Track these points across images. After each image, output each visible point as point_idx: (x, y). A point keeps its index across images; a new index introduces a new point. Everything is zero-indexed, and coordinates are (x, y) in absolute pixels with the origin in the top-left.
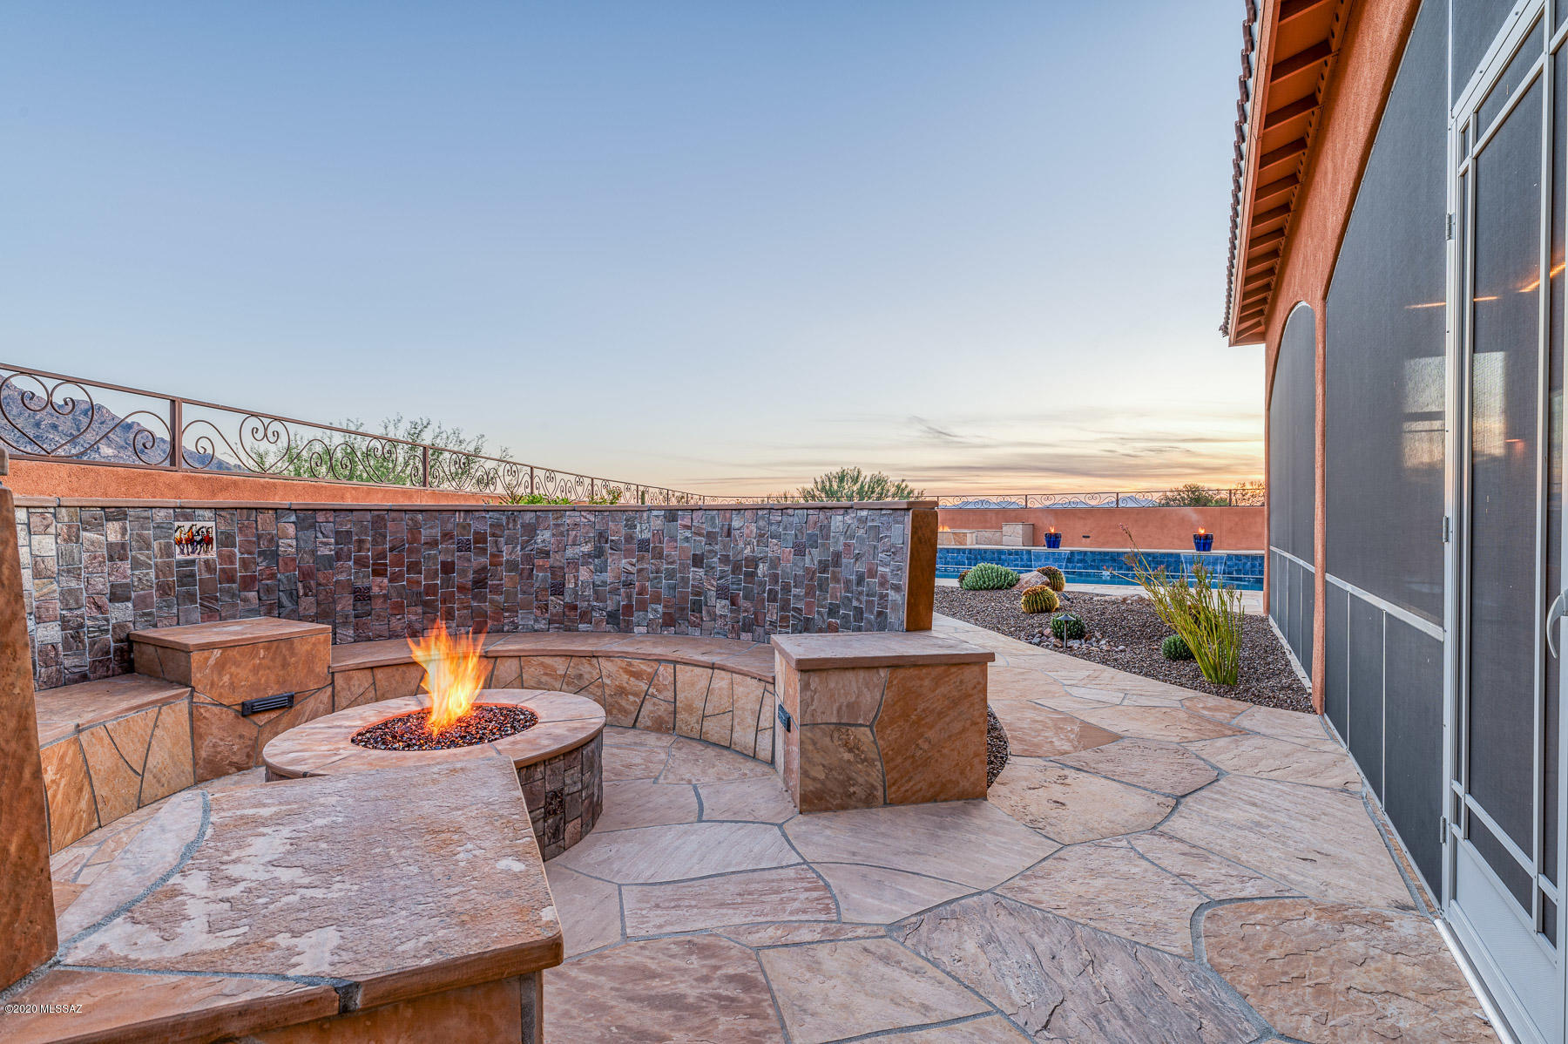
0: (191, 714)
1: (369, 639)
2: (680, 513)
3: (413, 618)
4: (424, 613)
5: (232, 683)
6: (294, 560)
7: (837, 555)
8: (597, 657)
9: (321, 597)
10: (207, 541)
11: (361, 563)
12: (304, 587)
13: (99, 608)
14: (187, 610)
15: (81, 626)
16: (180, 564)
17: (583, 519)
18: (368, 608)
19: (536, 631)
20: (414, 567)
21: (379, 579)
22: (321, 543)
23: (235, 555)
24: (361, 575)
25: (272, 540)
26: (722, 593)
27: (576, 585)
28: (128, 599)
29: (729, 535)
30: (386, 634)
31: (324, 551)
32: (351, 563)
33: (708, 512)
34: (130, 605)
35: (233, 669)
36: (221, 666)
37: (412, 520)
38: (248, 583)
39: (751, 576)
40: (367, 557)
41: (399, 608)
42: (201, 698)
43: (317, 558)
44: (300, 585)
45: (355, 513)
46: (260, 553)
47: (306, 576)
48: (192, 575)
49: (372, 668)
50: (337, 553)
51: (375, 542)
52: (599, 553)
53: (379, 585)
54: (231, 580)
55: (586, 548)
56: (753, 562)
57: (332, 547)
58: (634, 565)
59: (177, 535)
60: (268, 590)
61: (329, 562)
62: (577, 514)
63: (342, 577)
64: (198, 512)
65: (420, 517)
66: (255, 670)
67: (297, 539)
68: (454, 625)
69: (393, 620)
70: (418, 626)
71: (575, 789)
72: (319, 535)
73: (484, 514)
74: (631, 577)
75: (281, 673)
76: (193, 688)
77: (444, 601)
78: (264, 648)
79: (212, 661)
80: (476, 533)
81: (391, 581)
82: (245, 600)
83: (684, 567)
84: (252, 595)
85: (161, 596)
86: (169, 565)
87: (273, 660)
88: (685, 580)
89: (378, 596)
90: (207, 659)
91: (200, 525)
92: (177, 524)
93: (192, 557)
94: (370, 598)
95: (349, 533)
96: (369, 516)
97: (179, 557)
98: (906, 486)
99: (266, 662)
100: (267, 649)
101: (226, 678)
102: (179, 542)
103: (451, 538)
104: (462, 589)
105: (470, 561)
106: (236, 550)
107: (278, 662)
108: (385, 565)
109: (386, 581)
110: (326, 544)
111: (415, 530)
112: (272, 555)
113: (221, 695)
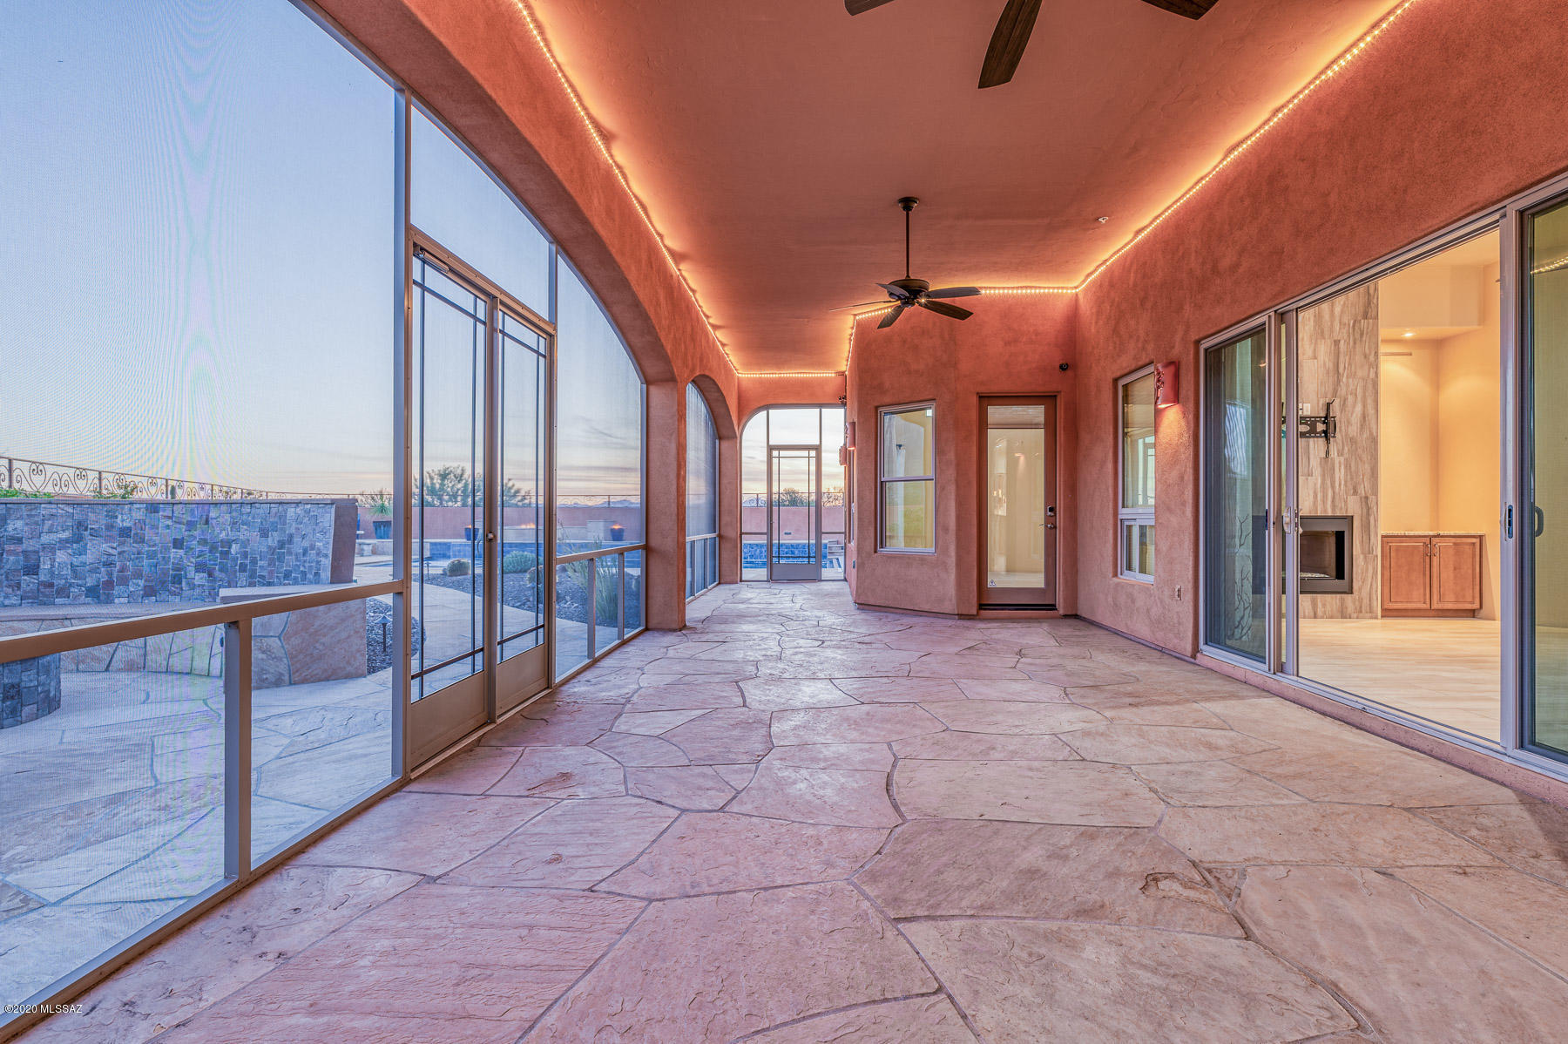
2: (161, 506)
7: (291, 536)
8: (70, 619)
17: (60, 511)
19: (6, 606)
26: (200, 568)
27: (52, 566)
29: (207, 522)
33: (188, 506)
39: (226, 554)
52: (78, 539)
55: (64, 535)
56: (229, 543)
58: (115, 549)
62: (53, 506)
71: (32, 685)
74: (112, 558)
83: (166, 549)
88: (166, 560)
98: (513, 485)
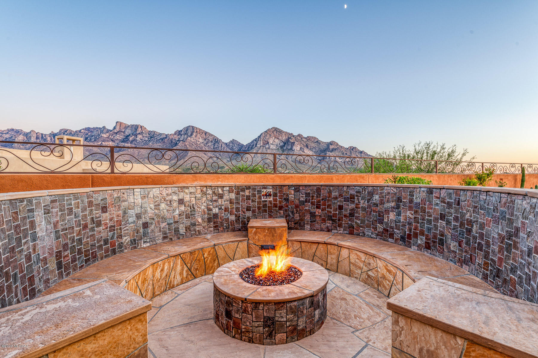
0: (248, 246)
1: (314, 230)
2: (434, 190)
3: (329, 225)
4: (332, 223)
5: (258, 239)
6: (293, 201)
8: (376, 257)
9: (301, 214)
10: (270, 195)
11: (313, 204)
12: (296, 210)
13: (244, 212)
14: (264, 215)
15: (239, 217)
16: (263, 201)
17: (391, 191)
18: (314, 219)
19: (372, 238)
20: (329, 206)
21: (318, 210)
22: (301, 196)
23: (277, 199)
24: (313, 208)
25: (287, 195)
26: (454, 238)
27: (388, 221)
28: (250, 210)
29: (458, 204)
30: (320, 229)
31: (302, 199)
32: (310, 204)
33: (448, 190)
34: (251, 212)
35: (259, 235)
36: (255, 233)
37: (329, 189)
38: (281, 208)
39: (469, 231)
40: (315, 202)
41: (324, 220)
42: (250, 242)
43: (300, 202)
44: (295, 209)
45: (311, 187)
46: (284, 199)
47: (297, 207)
48: (266, 205)
49: (300, 242)
50: (306, 200)
51: (317, 197)
52: (398, 207)
53: (318, 212)
54: (276, 207)
55: (393, 204)
56: (470, 223)
57: (304, 198)
58: (413, 215)
59: (263, 193)
60: (286, 210)
61: (303, 203)
62: (389, 188)
63: (307, 208)
64: (269, 187)
65: (331, 188)
66: (265, 236)
67: (294, 195)
68: (342, 230)
69: (322, 225)
70: (330, 228)
72: (300, 194)
73: (354, 187)
74: (411, 220)
75: (272, 238)
76: (249, 239)
77: (339, 220)
78: (267, 230)
79: (253, 232)
80: (351, 195)
81: (322, 211)
82: (280, 213)
83: (436, 220)
84: (282, 212)
85: (258, 210)
86: (260, 201)
87: (270, 234)
88: (436, 227)
89: (317, 216)
90: (252, 231)
91: (268, 190)
92: (263, 190)
93: (266, 199)
94: (315, 216)
95: (309, 193)
96: (315, 188)
97: (263, 199)
99: (268, 234)
100: (268, 230)
101: (257, 237)
102: (263, 195)
103: (342, 196)
104: (345, 216)
105: (348, 206)
106: (278, 198)
107: (271, 234)
108: (320, 205)
109: (320, 210)
110: (302, 197)
111: (330, 192)
112: (287, 200)
113: (255, 242)
